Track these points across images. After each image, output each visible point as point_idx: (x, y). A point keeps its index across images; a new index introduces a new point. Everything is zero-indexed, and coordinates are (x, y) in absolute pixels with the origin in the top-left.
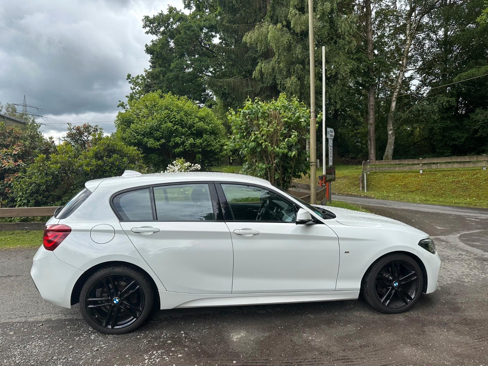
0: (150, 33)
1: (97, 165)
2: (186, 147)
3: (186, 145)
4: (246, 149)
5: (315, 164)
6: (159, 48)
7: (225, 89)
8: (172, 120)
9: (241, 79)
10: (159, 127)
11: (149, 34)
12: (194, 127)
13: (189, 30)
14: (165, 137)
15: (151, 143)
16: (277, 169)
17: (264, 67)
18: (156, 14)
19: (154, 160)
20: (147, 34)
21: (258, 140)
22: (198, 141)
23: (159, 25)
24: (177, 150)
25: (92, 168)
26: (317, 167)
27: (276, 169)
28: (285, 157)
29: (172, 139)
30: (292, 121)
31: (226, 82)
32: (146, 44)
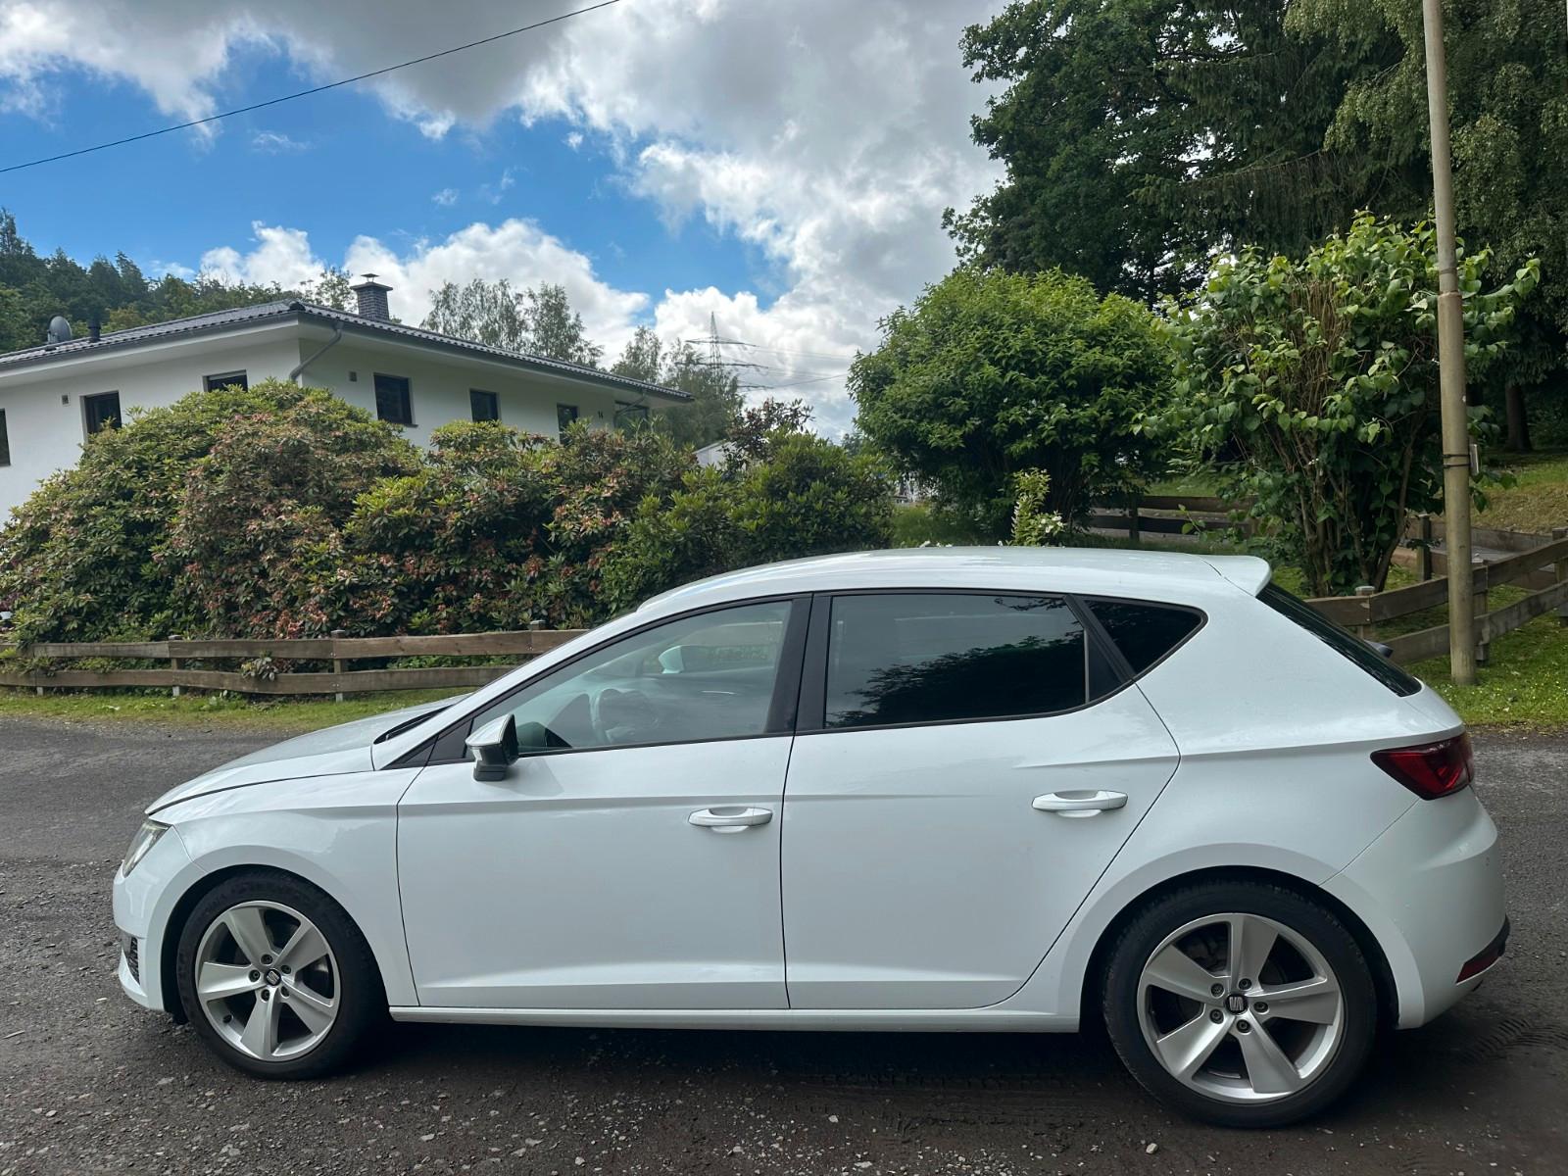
0: (989, 76)
1: (773, 515)
2: (1043, 436)
3: (1042, 430)
4: (1208, 428)
5: (1464, 461)
6: (1011, 120)
7: (1226, 208)
8: (999, 355)
9: (1288, 159)
10: (962, 382)
11: (985, 78)
12: (1069, 365)
13: (1099, 36)
14: (982, 410)
15: (940, 434)
16: (1334, 484)
17: (1363, 105)
18: (1000, 12)
19: (955, 483)
20: (979, 81)
21: (1249, 392)
22: (1086, 412)
23: (1011, 46)
24: (1016, 448)
25: (760, 522)
26: (1469, 466)
27: (1329, 483)
28: (1346, 443)
29: (1000, 415)
30: (1378, 312)
31: (1229, 183)
32: (974, 117)
